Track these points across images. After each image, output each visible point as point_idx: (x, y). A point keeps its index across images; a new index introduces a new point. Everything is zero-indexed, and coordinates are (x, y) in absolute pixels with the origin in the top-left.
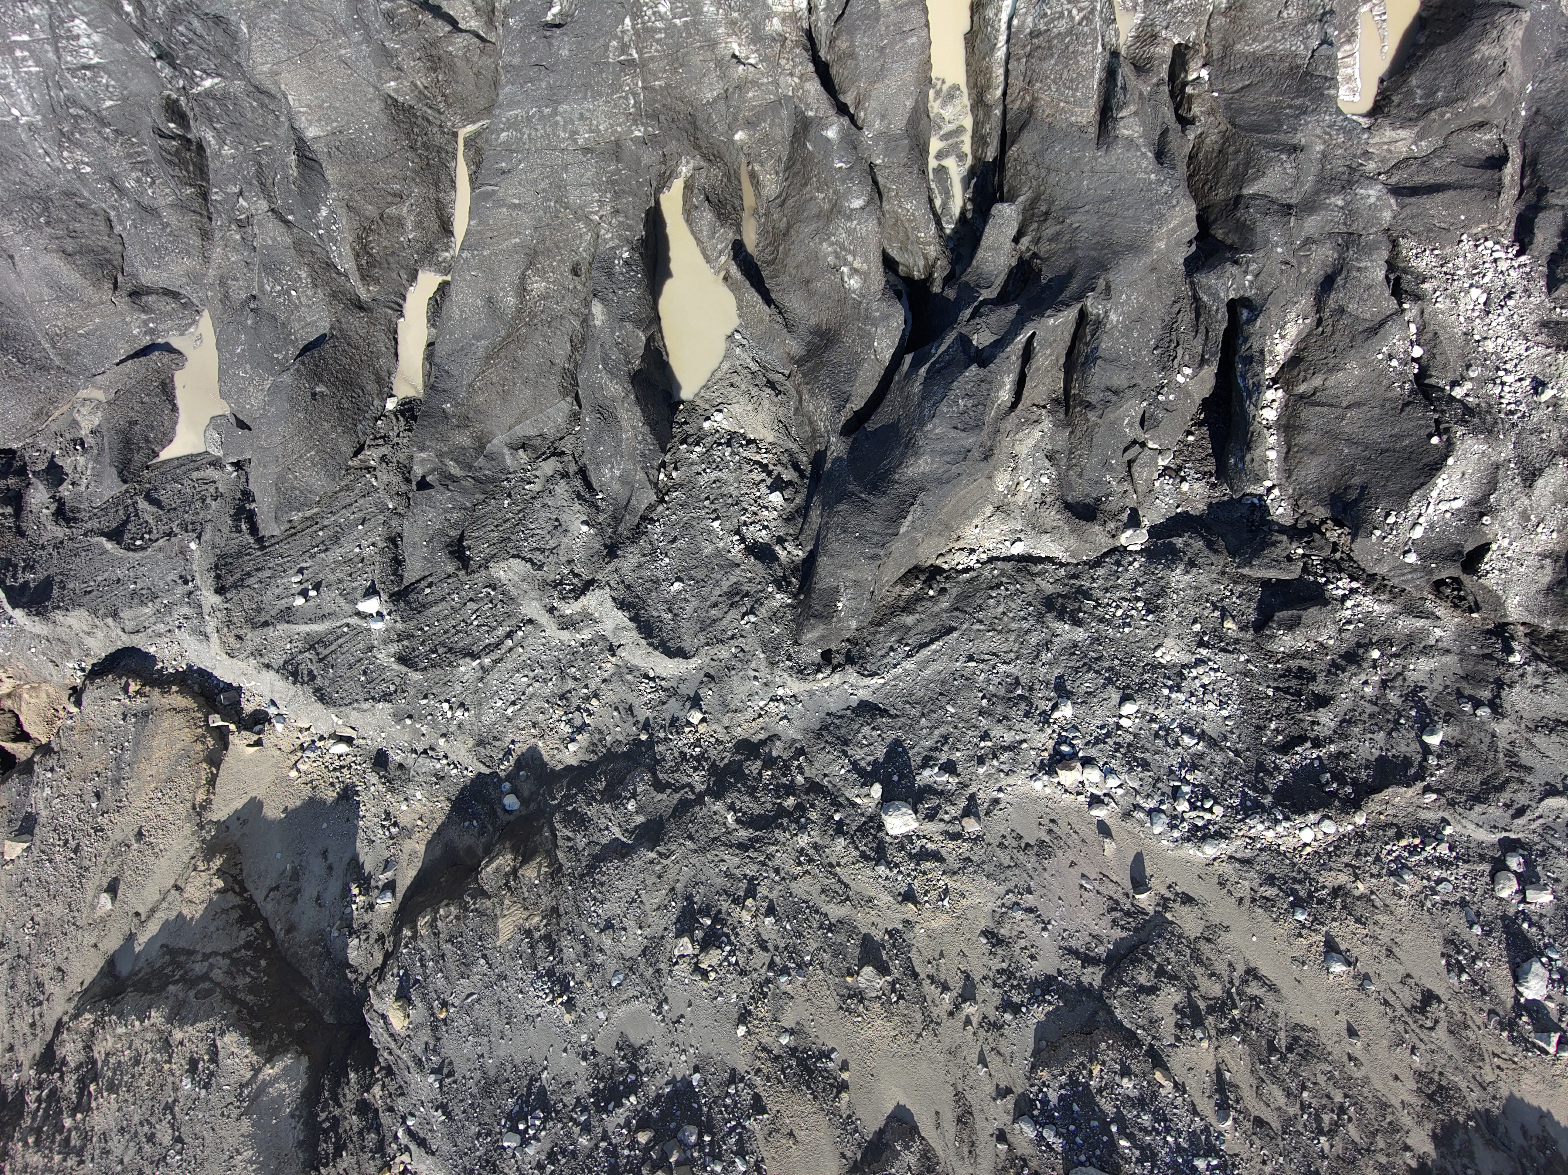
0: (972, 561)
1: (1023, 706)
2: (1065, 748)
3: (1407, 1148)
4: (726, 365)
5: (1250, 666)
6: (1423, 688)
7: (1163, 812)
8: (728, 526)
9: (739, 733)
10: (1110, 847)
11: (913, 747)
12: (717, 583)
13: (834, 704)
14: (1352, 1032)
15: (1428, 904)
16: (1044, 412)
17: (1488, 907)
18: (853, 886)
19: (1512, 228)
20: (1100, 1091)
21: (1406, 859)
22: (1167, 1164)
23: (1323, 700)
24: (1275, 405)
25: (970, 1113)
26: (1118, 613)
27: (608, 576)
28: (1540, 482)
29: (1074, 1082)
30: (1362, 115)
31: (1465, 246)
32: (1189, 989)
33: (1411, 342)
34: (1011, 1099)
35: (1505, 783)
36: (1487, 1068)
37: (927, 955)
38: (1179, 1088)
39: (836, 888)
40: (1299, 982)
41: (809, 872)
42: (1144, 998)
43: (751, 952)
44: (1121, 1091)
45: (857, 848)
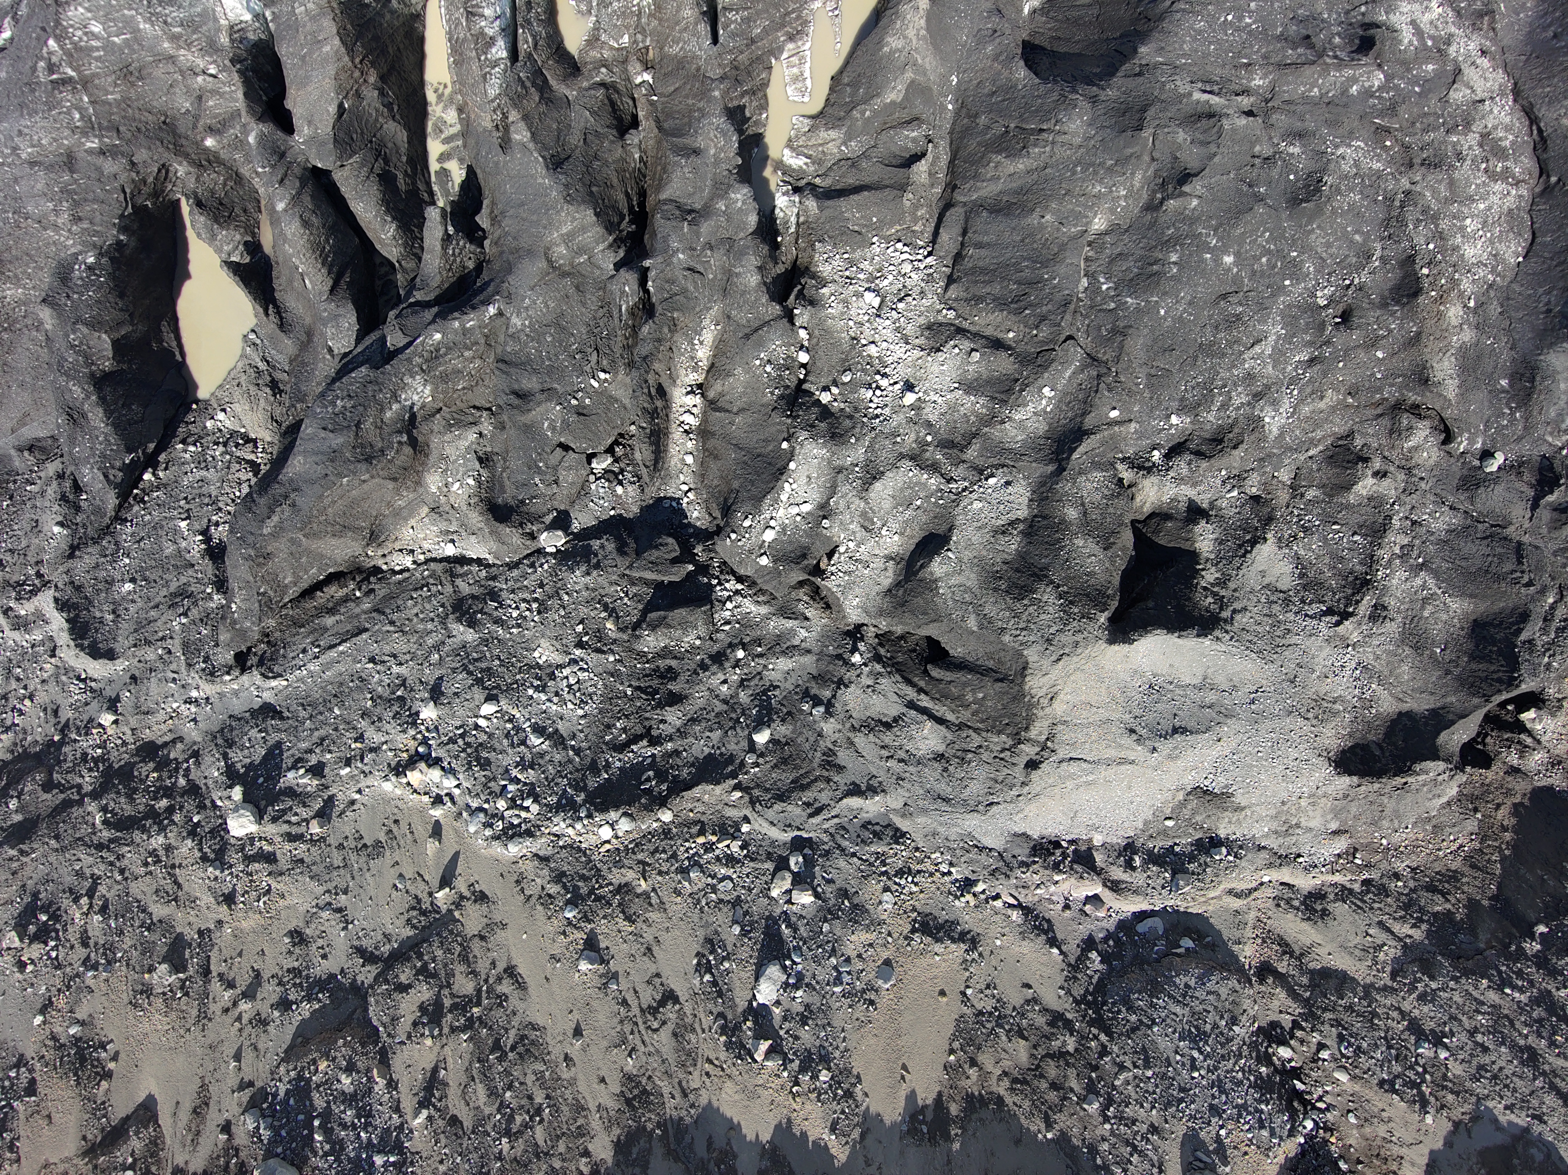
0: (408, 561)
1: (396, 708)
2: (421, 749)
3: (586, 1153)
4: (240, 365)
5: (618, 667)
6: (776, 687)
7: (485, 811)
8: (197, 526)
9: (147, 735)
10: (432, 846)
11: (289, 749)
12: (167, 584)
13: (238, 706)
14: (578, 1032)
15: (703, 903)
16: (485, 414)
17: (759, 907)
18: (186, 886)
19: (930, 228)
20: (318, 1086)
21: (700, 856)
22: (349, 1158)
23: (675, 699)
24: (695, 410)
25: (207, 1104)
26: (515, 614)
27: (58, 577)
28: (878, 485)
29: (300, 1077)
30: (809, 117)
31: (876, 249)
32: (441, 987)
33: (802, 347)
34: (248, 1092)
35: (813, 782)
36: (696, 1074)
37: (226, 953)
38: (392, 1085)
39: (169, 888)
40: (547, 979)
41: (151, 873)
42: (396, 996)
43: (72, 947)
44: (339, 1086)
45: (201, 850)
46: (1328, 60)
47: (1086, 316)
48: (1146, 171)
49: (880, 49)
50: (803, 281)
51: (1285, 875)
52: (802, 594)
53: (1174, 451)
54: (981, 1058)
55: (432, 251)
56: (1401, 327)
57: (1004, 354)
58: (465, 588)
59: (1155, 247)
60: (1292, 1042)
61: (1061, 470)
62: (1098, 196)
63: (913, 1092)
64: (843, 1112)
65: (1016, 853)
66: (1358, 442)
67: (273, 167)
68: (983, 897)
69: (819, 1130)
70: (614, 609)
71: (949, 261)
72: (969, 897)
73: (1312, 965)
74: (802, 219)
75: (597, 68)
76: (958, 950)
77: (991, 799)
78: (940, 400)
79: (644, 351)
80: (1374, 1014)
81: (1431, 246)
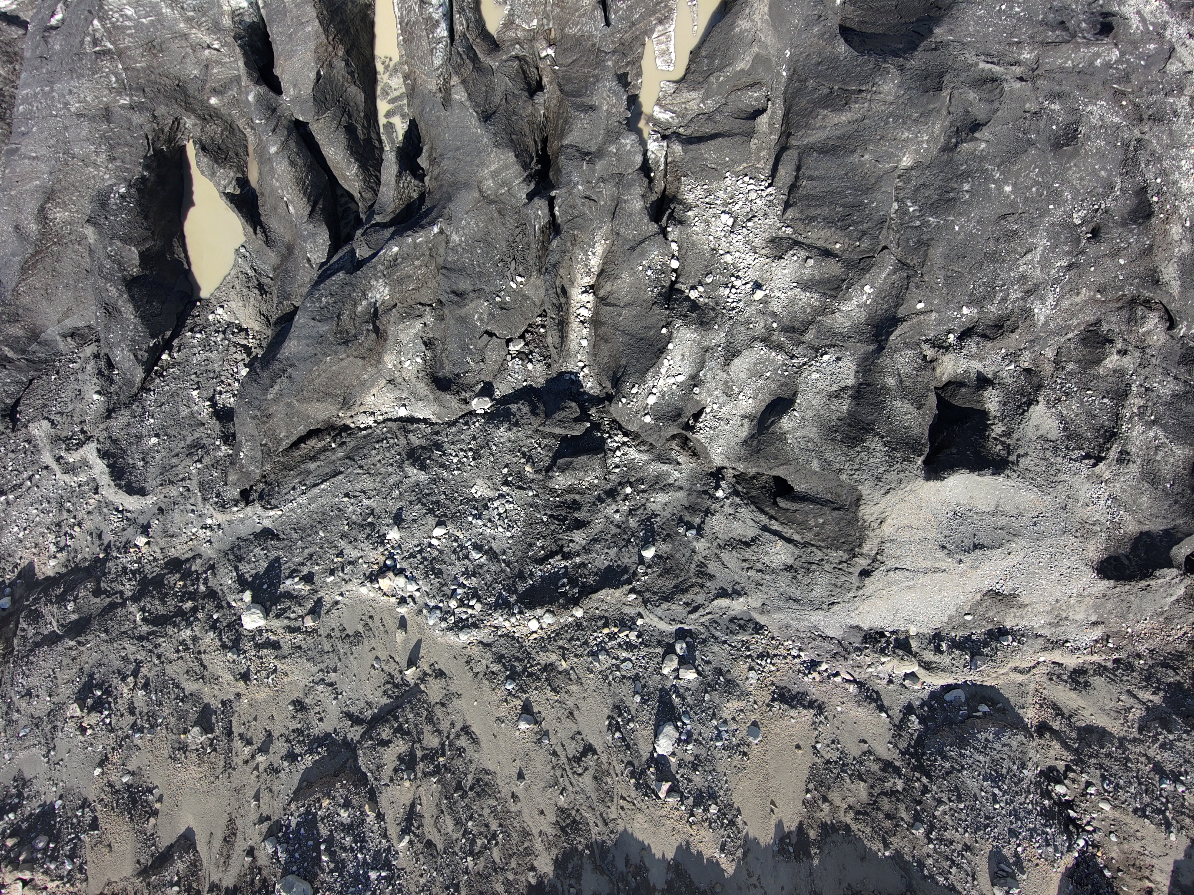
0: (370, 421)
1: (368, 531)
2: (388, 562)
3: (533, 868)
4: (233, 272)
5: (536, 500)
6: (657, 515)
7: (440, 608)
8: (205, 395)
9: (173, 553)
10: (400, 635)
11: (286, 562)
12: (184, 438)
13: (244, 531)
14: (521, 776)
15: (611, 678)
16: (428, 309)
17: (654, 682)
18: (210, 667)
19: (770, 165)
20: (323, 819)
21: (606, 643)
22: (350, 874)
23: (580, 524)
24: (589, 306)
25: (235, 834)
26: (455, 460)
27: (99, 433)
28: (737, 361)
29: (308, 812)
30: (674, 82)
31: (728, 181)
32: (414, 742)
33: (673, 256)
34: (266, 825)
35: (690, 587)
36: (613, 808)
37: (244, 718)
38: (380, 817)
39: (197, 669)
40: (495, 736)
41: (182, 658)
42: (379, 749)
43: (122, 715)
44: (339, 819)
45: (221, 640)
46: (1079, 40)
47: (897, 232)
48: (944, 122)
49: (732, 30)
50: (672, 207)
51: (1056, 656)
52: (674, 445)
53: (965, 334)
54: (831, 796)
55: (388, 185)
56: (1138, 241)
57: (833, 261)
58: (415, 441)
59: (952, 179)
60: (1066, 781)
61: (881, 349)
62: (906, 141)
63: (780, 822)
64: (729, 837)
65: (851, 640)
66: (1105, 328)
67: (267, 119)
68: (825, 674)
69: (711, 850)
70: (530, 456)
71: (785, 190)
72: (815, 675)
73: (1078, 724)
74: (669, 160)
75: (513, 45)
76: (808, 714)
77: (832, 599)
78: (783, 296)
79: (553, 260)
80: (1128, 760)
81: (1159, 180)
